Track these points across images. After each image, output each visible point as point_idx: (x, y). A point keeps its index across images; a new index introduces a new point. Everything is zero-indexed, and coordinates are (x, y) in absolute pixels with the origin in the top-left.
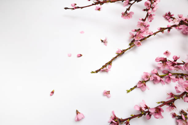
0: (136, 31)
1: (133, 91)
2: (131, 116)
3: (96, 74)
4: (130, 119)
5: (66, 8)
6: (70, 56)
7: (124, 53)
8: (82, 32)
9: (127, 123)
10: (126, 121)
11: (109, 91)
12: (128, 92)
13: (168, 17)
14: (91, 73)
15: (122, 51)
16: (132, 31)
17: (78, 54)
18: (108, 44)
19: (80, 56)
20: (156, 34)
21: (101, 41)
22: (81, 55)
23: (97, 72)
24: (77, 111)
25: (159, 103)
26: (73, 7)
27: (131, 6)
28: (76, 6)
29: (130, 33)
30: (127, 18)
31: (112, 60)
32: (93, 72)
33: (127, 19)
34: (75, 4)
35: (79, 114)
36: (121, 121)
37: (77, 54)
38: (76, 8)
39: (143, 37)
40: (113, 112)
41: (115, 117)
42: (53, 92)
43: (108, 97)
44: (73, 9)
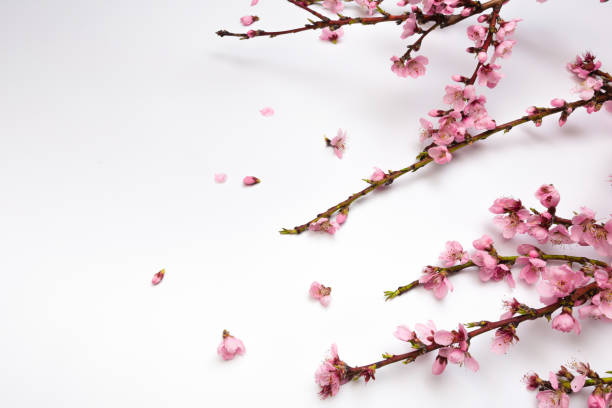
0: (440, 114)
2: (384, 357)
3: (295, 237)
4: (379, 365)
5: (222, 34)
6: (221, 179)
7: (391, 181)
8: (267, 112)
9: (369, 376)
11: (329, 289)
12: (390, 296)
13: (582, 73)
14: (281, 232)
15: (385, 176)
16: (430, 115)
17: (247, 177)
18: (346, 154)
19: (253, 181)
20: (510, 128)
21: (325, 143)
22: (255, 181)
23: (299, 230)
24: (225, 332)
25: (472, 325)
26: (246, 30)
27: (422, 38)
28: (255, 27)
29: (422, 121)
30: (410, 74)
31: (351, 199)
32: (286, 232)
33: (409, 77)
34: (255, 19)
35: (229, 339)
37: (244, 177)
38: (254, 34)
39: (458, 133)
40: (333, 348)
41: (337, 359)
42: (160, 275)
43: (325, 305)
44: (246, 36)
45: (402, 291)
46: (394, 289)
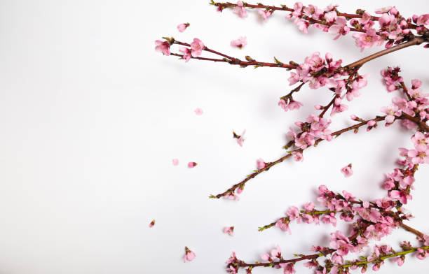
1: (269, 229)
3: (216, 199)
4: (253, 266)
6: (176, 163)
9: (249, 271)
10: (247, 268)
12: (261, 230)
14: (210, 197)
15: (265, 166)
17: (190, 162)
18: (244, 143)
21: (233, 135)
22: (194, 164)
23: (219, 196)
24: (186, 248)
25: (296, 255)
27: (301, 85)
31: (246, 180)
32: (213, 197)
35: (189, 253)
36: (242, 264)
37: (188, 163)
40: (234, 254)
41: (236, 259)
42: (153, 223)
43: (230, 236)
45: (266, 227)
46: (262, 226)
